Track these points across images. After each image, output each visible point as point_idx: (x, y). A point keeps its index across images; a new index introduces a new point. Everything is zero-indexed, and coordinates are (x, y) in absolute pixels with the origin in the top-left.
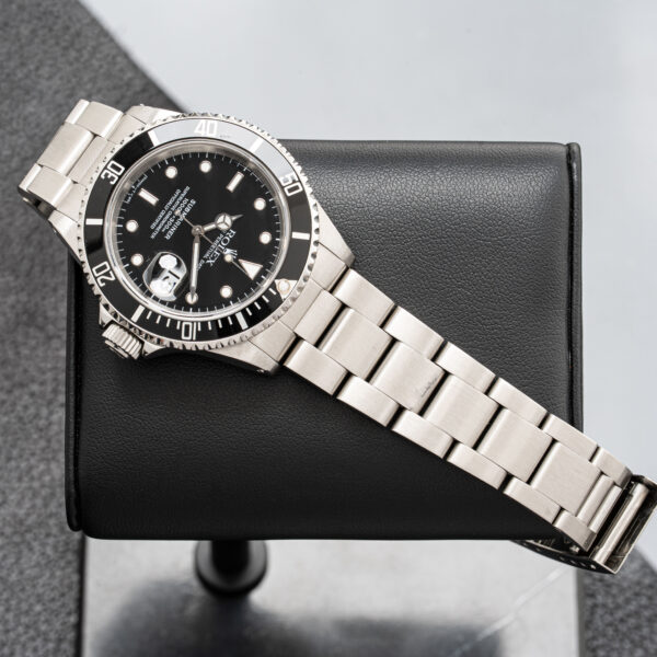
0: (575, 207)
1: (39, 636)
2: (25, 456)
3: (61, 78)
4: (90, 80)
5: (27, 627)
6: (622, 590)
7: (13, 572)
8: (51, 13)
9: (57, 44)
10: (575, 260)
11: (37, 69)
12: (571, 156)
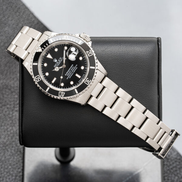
0: (160, 55)
1: (10, 175)
2: (6, 125)
3: (15, 20)
4: (23, 21)
5: (7, 172)
6: (172, 160)
7: (3, 157)
8: (12, 2)
9: (13, 11)
10: (160, 70)
11: (8, 18)
12: (158, 41)
